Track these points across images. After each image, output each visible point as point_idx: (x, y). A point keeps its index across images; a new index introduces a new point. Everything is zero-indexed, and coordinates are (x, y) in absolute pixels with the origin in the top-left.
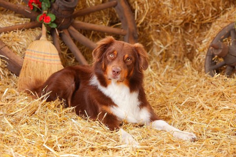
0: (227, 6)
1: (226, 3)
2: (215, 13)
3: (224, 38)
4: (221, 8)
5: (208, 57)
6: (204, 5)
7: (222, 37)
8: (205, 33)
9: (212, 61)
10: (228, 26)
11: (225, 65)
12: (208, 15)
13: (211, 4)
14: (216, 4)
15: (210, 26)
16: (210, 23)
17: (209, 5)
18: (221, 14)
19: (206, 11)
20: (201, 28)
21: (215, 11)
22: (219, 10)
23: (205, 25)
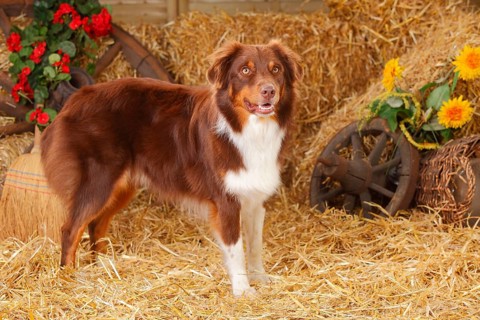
0: (345, 95)
1: (344, 89)
2: (327, 107)
3: (340, 148)
4: (336, 98)
5: (315, 180)
6: (308, 93)
7: (338, 146)
8: (310, 139)
9: (322, 186)
10: (346, 127)
11: (343, 192)
12: (315, 110)
13: (319, 91)
14: (327, 91)
15: (319, 127)
16: (318, 124)
17: (317, 93)
18: (336, 107)
19: (312, 102)
20: (303, 131)
21: (326, 103)
22: (332, 101)
23: (309, 126)
